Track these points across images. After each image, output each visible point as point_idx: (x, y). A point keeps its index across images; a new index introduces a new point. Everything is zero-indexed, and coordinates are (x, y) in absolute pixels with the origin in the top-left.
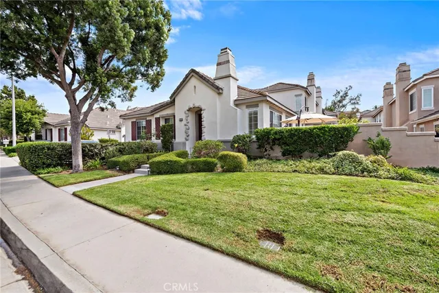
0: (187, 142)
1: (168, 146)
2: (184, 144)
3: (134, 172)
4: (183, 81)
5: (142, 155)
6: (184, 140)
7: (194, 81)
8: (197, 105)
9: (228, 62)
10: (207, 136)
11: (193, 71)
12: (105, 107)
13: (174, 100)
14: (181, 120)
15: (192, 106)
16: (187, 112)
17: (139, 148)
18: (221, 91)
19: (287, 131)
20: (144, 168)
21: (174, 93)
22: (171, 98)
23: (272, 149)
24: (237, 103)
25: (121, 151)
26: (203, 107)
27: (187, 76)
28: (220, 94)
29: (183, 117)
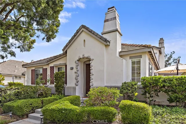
0: (76, 87)
1: (60, 90)
2: (74, 89)
3: (27, 117)
4: (75, 36)
5: (36, 100)
6: (74, 85)
7: (84, 36)
8: (86, 55)
9: (115, 18)
10: (95, 83)
11: (83, 26)
12: (5, 55)
13: (66, 52)
14: (72, 69)
15: (81, 57)
16: (77, 62)
17: (34, 93)
18: (108, 43)
19: (176, 79)
20: (38, 112)
21: (66, 46)
22: (63, 50)
23: (157, 95)
24: (122, 54)
25: (18, 95)
26: (92, 58)
27: (77, 32)
28: (107, 46)
29: (74, 66)
